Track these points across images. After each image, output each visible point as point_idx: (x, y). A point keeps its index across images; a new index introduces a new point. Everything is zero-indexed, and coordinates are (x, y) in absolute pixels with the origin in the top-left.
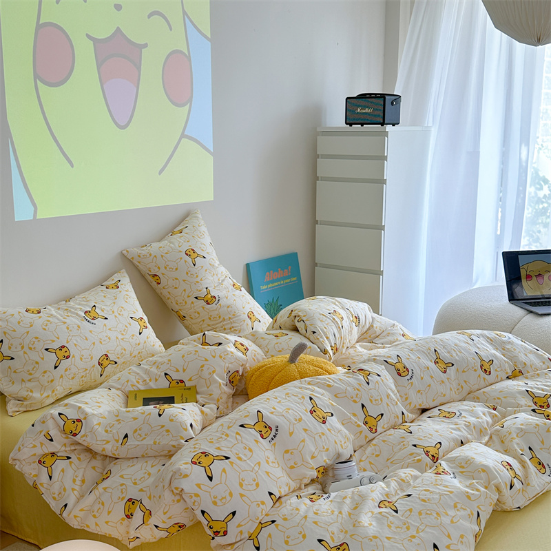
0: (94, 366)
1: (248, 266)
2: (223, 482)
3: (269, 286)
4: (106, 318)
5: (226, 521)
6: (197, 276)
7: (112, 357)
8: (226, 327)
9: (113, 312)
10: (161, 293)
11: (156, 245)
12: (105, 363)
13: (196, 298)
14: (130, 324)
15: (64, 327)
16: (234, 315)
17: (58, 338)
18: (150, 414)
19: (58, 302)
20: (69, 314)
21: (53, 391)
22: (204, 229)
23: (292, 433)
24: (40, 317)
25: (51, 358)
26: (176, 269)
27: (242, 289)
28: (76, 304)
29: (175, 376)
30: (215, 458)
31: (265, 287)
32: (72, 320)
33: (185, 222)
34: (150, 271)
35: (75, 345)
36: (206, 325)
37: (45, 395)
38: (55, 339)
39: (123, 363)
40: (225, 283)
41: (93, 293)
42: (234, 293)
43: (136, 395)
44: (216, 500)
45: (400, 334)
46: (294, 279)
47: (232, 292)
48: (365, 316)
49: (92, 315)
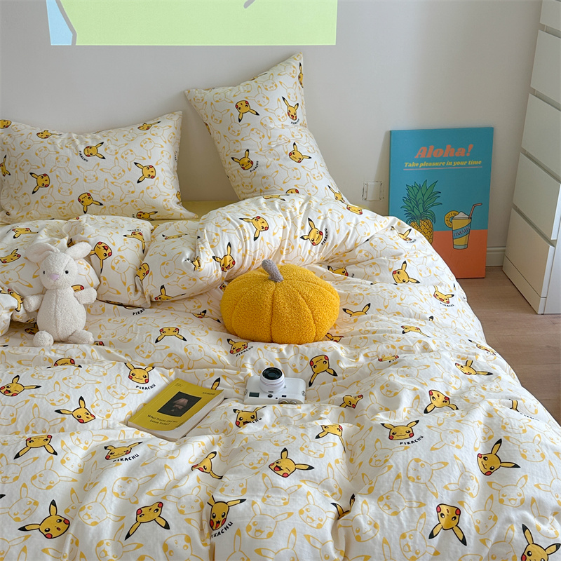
0: (73, 201)
3: (422, 165)
4: (104, 158)
6: (239, 134)
9: (117, 153)
12: (87, 201)
14: (130, 170)
15: (54, 157)
16: (267, 188)
17: (44, 166)
21: (28, 214)
24: (42, 142)
25: (33, 183)
26: (221, 121)
31: (414, 165)
34: (203, 118)
35: (57, 176)
37: (20, 215)
38: (41, 166)
39: (112, 207)
42: (283, 163)
45: (390, 270)
46: (476, 163)
47: (281, 162)
48: (348, 234)
49: (91, 151)
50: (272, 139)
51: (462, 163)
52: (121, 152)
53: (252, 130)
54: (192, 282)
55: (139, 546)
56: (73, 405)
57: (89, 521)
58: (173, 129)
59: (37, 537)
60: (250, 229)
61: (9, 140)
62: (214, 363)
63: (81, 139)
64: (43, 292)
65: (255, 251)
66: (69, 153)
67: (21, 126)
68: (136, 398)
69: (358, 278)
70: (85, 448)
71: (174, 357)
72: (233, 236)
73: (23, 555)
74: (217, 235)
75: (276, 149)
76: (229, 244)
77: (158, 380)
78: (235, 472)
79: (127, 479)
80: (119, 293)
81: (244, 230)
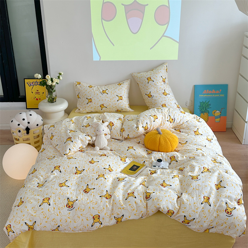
0: (98, 106)
3: (205, 96)
4: (108, 94)
6: (148, 87)
12: (103, 106)
13: (146, 94)
14: (115, 97)
15: (94, 93)
16: (156, 103)
17: (90, 96)
26: (142, 83)
31: (202, 95)
35: (94, 99)
37: (83, 110)
39: (109, 108)
41: (113, 85)
45: (193, 131)
46: (222, 95)
47: (160, 96)
48: (181, 120)
49: (104, 92)
50: (158, 89)
51: (218, 95)
52: (112, 92)
53: (152, 86)
54: (136, 134)
55: (129, 202)
56: (107, 167)
57: (116, 195)
58: (128, 85)
59: (104, 199)
60: (152, 119)
61: (80, 88)
62: (143, 157)
63: (101, 88)
64: (96, 136)
65: (154, 125)
66: (98, 92)
67: (84, 84)
68: (123, 166)
69: (183, 133)
70: (112, 178)
71: (132, 155)
72: (148, 121)
73: (101, 203)
74: (143, 120)
75: (159, 92)
76: (147, 123)
77: (128, 161)
78: (151, 186)
79: (124, 186)
80: (116, 136)
81: (151, 119)
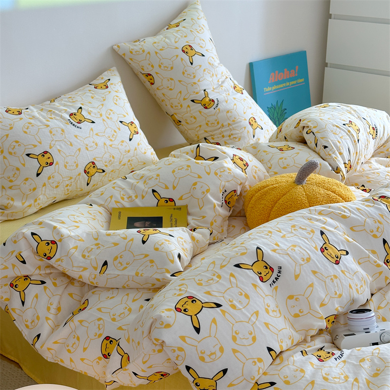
0: (79, 174)
1: (251, 65)
2: (213, 334)
3: (274, 88)
4: (93, 122)
5: (215, 379)
6: (194, 77)
7: (99, 165)
8: (225, 134)
9: (101, 115)
10: (155, 95)
11: (150, 40)
12: (92, 171)
13: (193, 101)
14: (119, 129)
15: (47, 130)
16: (233, 121)
17: (40, 143)
18: (132, 240)
19: (42, 102)
20: (53, 116)
21: (36, 200)
22: (203, 22)
23: (298, 275)
24: (21, 119)
25: (34, 164)
26: (172, 68)
27: (244, 92)
28: (61, 105)
29: (164, 194)
30: (204, 305)
31: (269, 89)
32: (55, 123)
33: (182, 14)
34: (143, 69)
35: (59, 151)
36: (203, 132)
37: (27, 204)
38: (37, 143)
39: (112, 171)
40: (225, 85)
41: (80, 93)
42: (234, 96)
43: (120, 213)
44: (204, 355)
46: (301, 80)
47: (232, 96)
49: (77, 118)
50: (219, 76)
51: (294, 82)
53: (204, 70)
66: (58, 123)
